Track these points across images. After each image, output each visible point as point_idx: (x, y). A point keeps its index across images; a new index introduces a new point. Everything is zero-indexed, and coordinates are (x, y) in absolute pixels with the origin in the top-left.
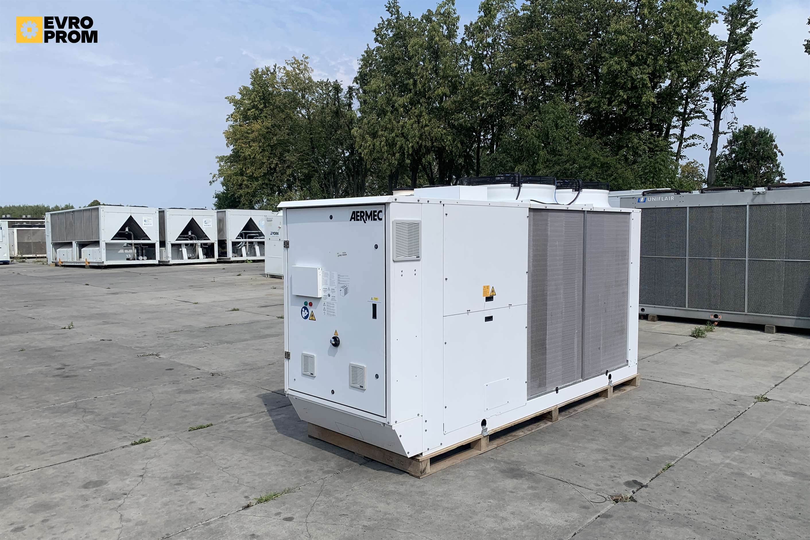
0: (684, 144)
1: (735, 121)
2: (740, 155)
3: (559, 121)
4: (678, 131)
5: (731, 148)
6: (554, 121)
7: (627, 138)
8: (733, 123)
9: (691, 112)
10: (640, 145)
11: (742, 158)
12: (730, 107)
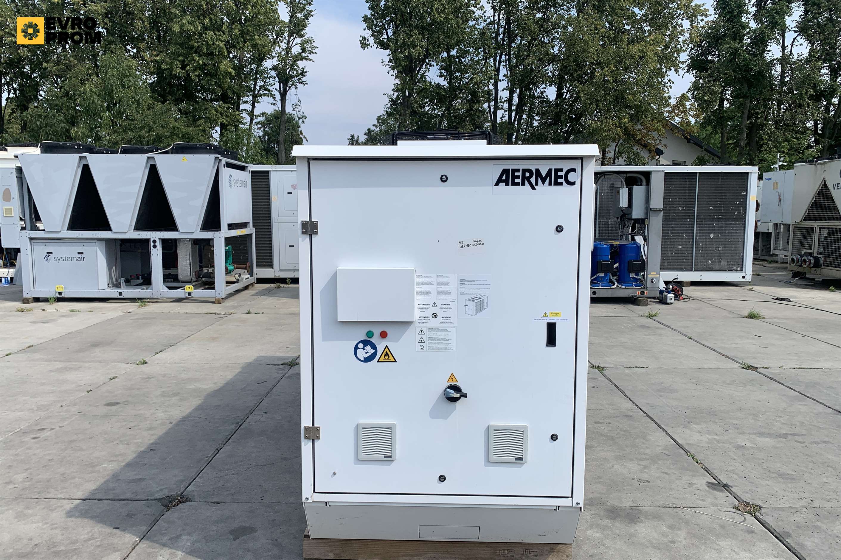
0: (255, 121)
1: (299, 103)
2: (273, 138)
3: (125, 80)
4: (249, 107)
5: (264, 130)
6: (119, 79)
7: (203, 107)
8: (297, 105)
9: (260, 89)
10: (218, 118)
11: (274, 140)
12: (293, 88)
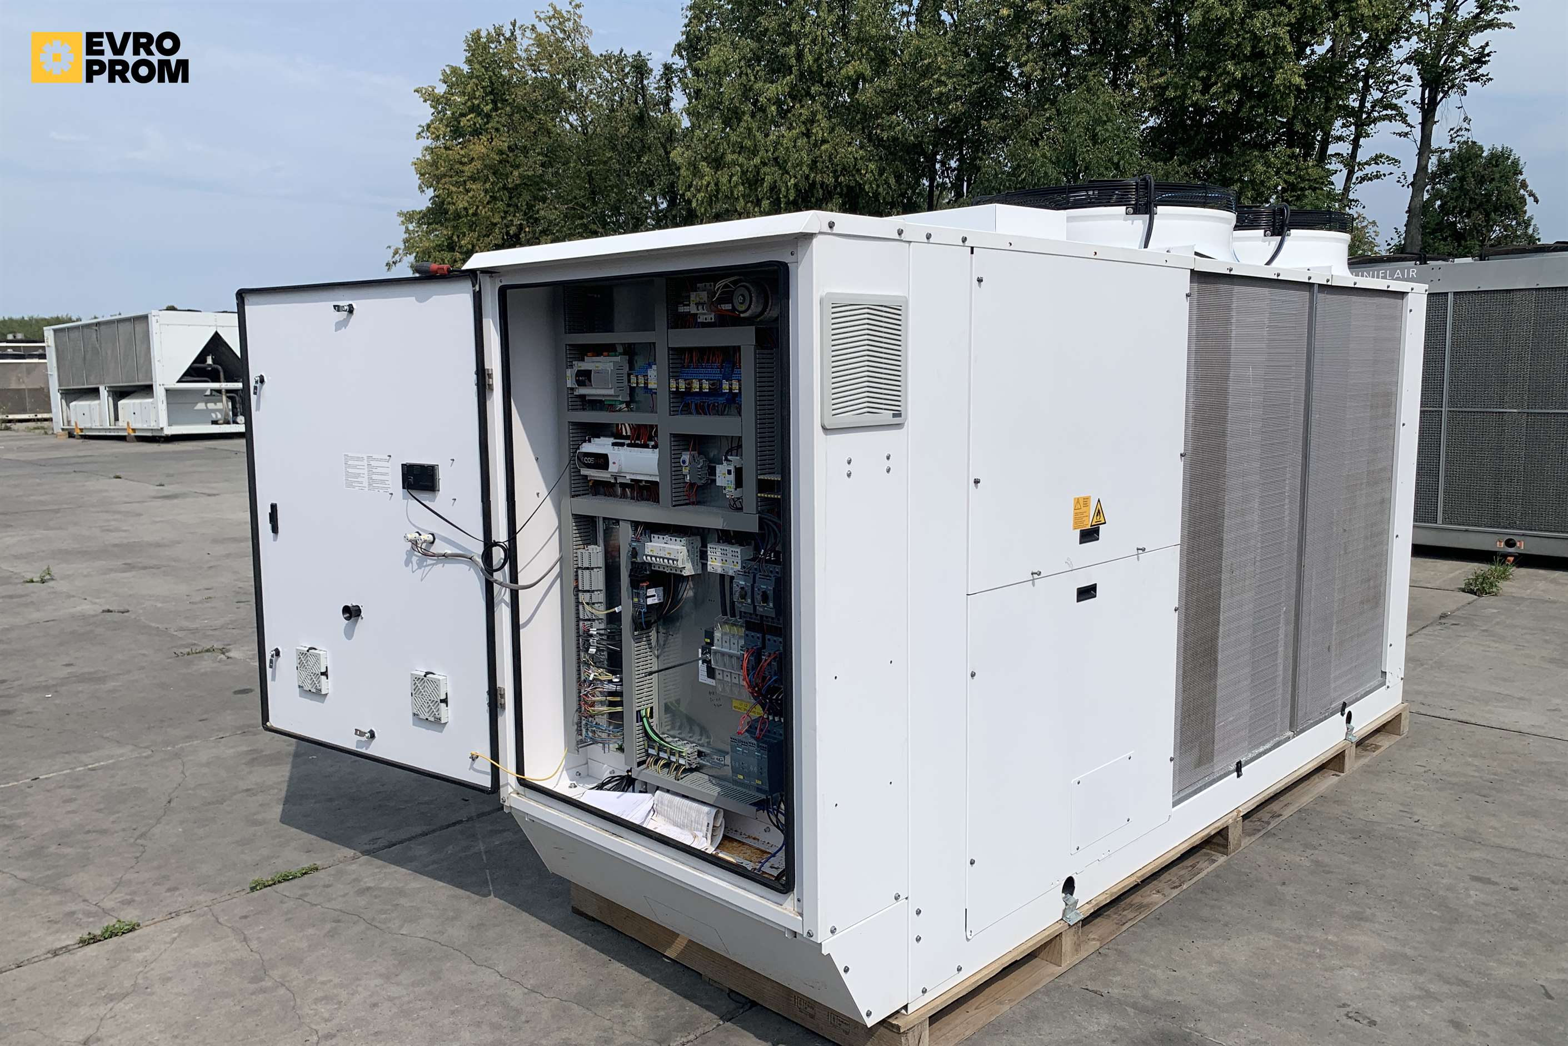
0: (1359, 174)
1: (1465, 125)
2: (1451, 204)
4: (1344, 148)
5: (1433, 188)
6: (1088, 129)
7: (1240, 161)
8: (1461, 129)
9: (1373, 107)
11: (1455, 208)
12: (1454, 96)
